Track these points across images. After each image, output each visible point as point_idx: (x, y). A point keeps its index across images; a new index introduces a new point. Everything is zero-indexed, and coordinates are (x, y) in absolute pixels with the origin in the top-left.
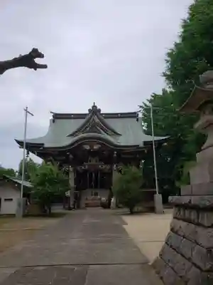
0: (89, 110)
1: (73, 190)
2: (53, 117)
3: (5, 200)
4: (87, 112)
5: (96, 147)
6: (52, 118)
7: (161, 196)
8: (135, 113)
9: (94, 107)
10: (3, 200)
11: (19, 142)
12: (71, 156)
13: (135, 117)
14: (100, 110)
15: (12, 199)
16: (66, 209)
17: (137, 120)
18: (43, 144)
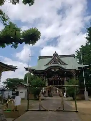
3: (20, 92)
4: (53, 55)
5: (57, 70)
7: (87, 92)
8: (73, 55)
9: (55, 53)
10: (19, 92)
11: (25, 68)
12: (46, 74)
13: (73, 57)
14: (58, 54)
15: (23, 92)
16: (45, 97)
17: (75, 58)
18: (35, 69)
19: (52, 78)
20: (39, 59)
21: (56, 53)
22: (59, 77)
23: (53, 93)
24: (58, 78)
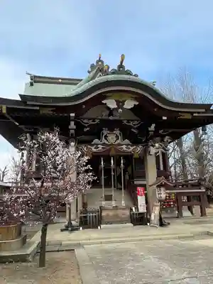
0: (92, 66)
2: (32, 79)
5: (129, 104)
19: (98, 146)
20: (32, 84)
21: (102, 62)
22: (127, 141)
23: (102, 208)
24: (119, 145)
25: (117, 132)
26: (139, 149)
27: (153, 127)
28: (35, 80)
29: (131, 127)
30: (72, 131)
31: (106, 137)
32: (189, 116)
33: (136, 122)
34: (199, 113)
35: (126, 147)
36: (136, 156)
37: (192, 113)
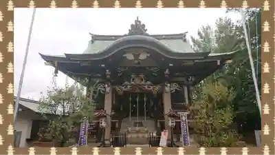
0: (132, 26)
1: (109, 117)
2: (93, 37)
5: (143, 57)
6: (91, 39)
8: (181, 34)
9: (137, 21)
11: (44, 57)
13: (181, 38)
17: (184, 41)
19: (127, 87)
20: (92, 42)
21: (140, 22)
22: (149, 83)
23: (128, 132)
25: (142, 76)
26: (157, 88)
27: (167, 71)
28: (95, 38)
29: (152, 72)
30: (108, 77)
31: (133, 79)
32: (192, 63)
33: (156, 68)
34: (199, 59)
35: (148, 86)
36: (155, 93)
37: (194, 60)
